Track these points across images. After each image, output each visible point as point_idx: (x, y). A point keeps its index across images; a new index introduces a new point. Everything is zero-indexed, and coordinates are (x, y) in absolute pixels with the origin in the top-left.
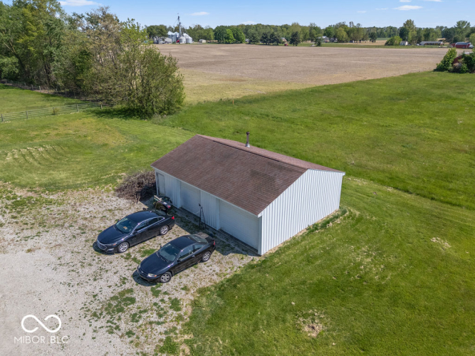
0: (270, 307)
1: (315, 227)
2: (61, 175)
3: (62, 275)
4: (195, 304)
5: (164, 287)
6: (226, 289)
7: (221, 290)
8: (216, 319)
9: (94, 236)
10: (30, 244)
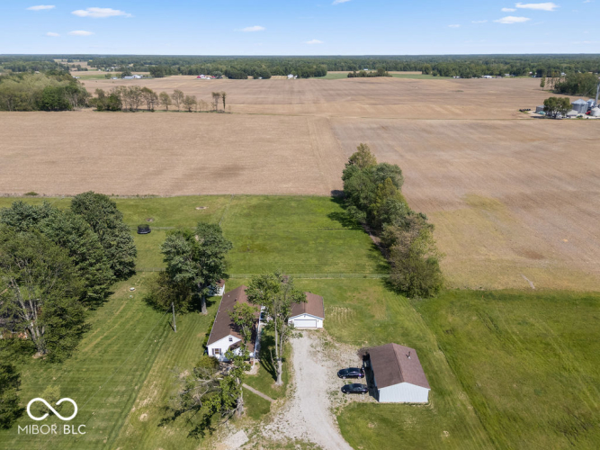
0: (366, 416)
1: (408, 404)
2: (345, 333)
3: (326, 378)
4: (350, 404)
5: (346, 395)
6: (361, 406)
7: (359, 404)
8: (353, 410)
9: (340, 368)
10: (323, 363)
